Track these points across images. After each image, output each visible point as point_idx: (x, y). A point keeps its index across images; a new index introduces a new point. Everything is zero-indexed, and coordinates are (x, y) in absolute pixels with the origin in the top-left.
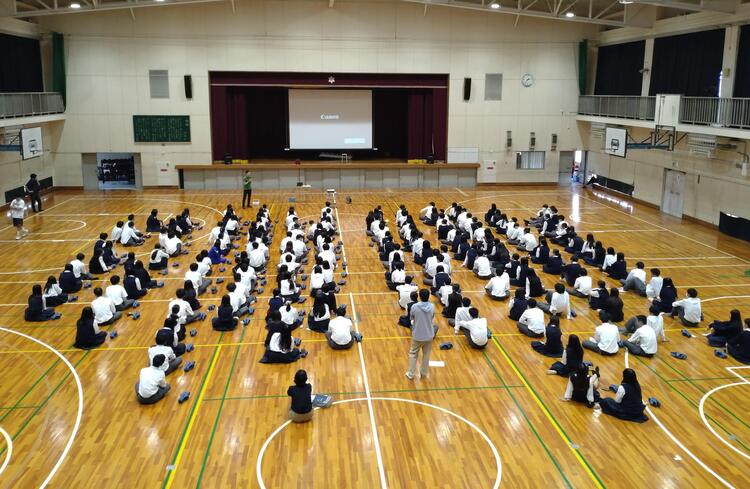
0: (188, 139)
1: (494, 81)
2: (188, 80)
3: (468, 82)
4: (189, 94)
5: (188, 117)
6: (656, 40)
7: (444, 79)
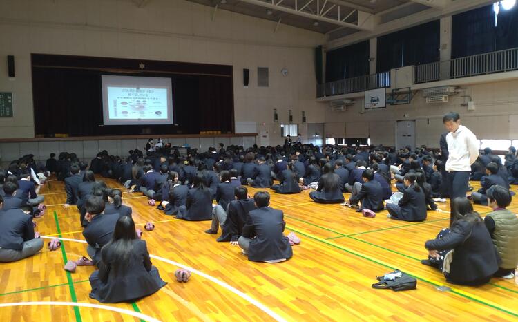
0: (11, 115)
1: (263, 72)
2: (11, 60)
3: (246, 73)
4: (12, 73)
5: (10, 94)
6: (378, 38)
7: (228, 70)
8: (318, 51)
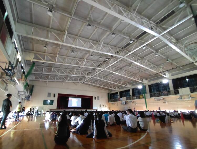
0: (53, 105)
1: (98, 97)
2: (54, 94)
3: (95, 98)
4: (54, 97)
5: (53, 101)
6: (120, 92)
7: (92, 97)
8: (109, 93)
